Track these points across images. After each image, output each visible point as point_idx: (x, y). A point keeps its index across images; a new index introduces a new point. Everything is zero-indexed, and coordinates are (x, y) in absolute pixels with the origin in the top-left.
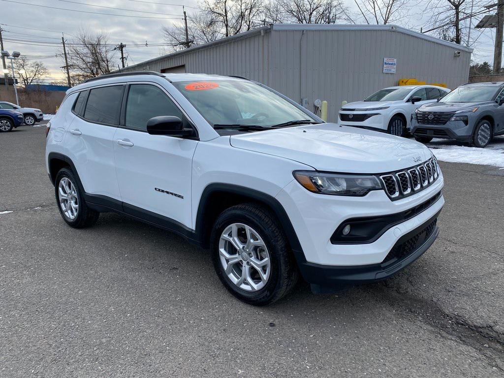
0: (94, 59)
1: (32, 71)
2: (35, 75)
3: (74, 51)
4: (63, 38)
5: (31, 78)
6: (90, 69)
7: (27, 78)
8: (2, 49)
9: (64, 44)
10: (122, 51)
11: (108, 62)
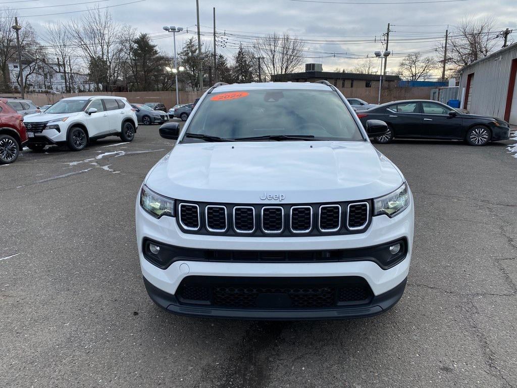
0: (473, 51)
1: (422, 67)
2: (424, 70)
3: (451, 44)
4: (447, 31)
5: (419, 74)
6: (465, 62)
7: (416, 74)
8: (387, 50)
9: (447, 37)
10: (506, 38)
11: (487, 52)
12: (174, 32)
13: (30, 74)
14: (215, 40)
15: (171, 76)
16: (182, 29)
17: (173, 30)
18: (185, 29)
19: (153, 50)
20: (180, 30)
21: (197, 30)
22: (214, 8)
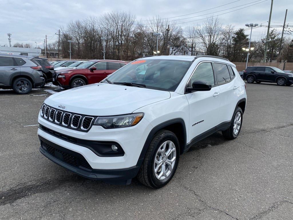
12: (252, 27)
13: (177, 52)
14: (283, 30)
15: (246, 53)
16: (258, 24)
17: (252, 25)
18: (259, 25)
19: (246, 38)
20: (255, 25)
21: (268, 25)
22: (287, 10)
